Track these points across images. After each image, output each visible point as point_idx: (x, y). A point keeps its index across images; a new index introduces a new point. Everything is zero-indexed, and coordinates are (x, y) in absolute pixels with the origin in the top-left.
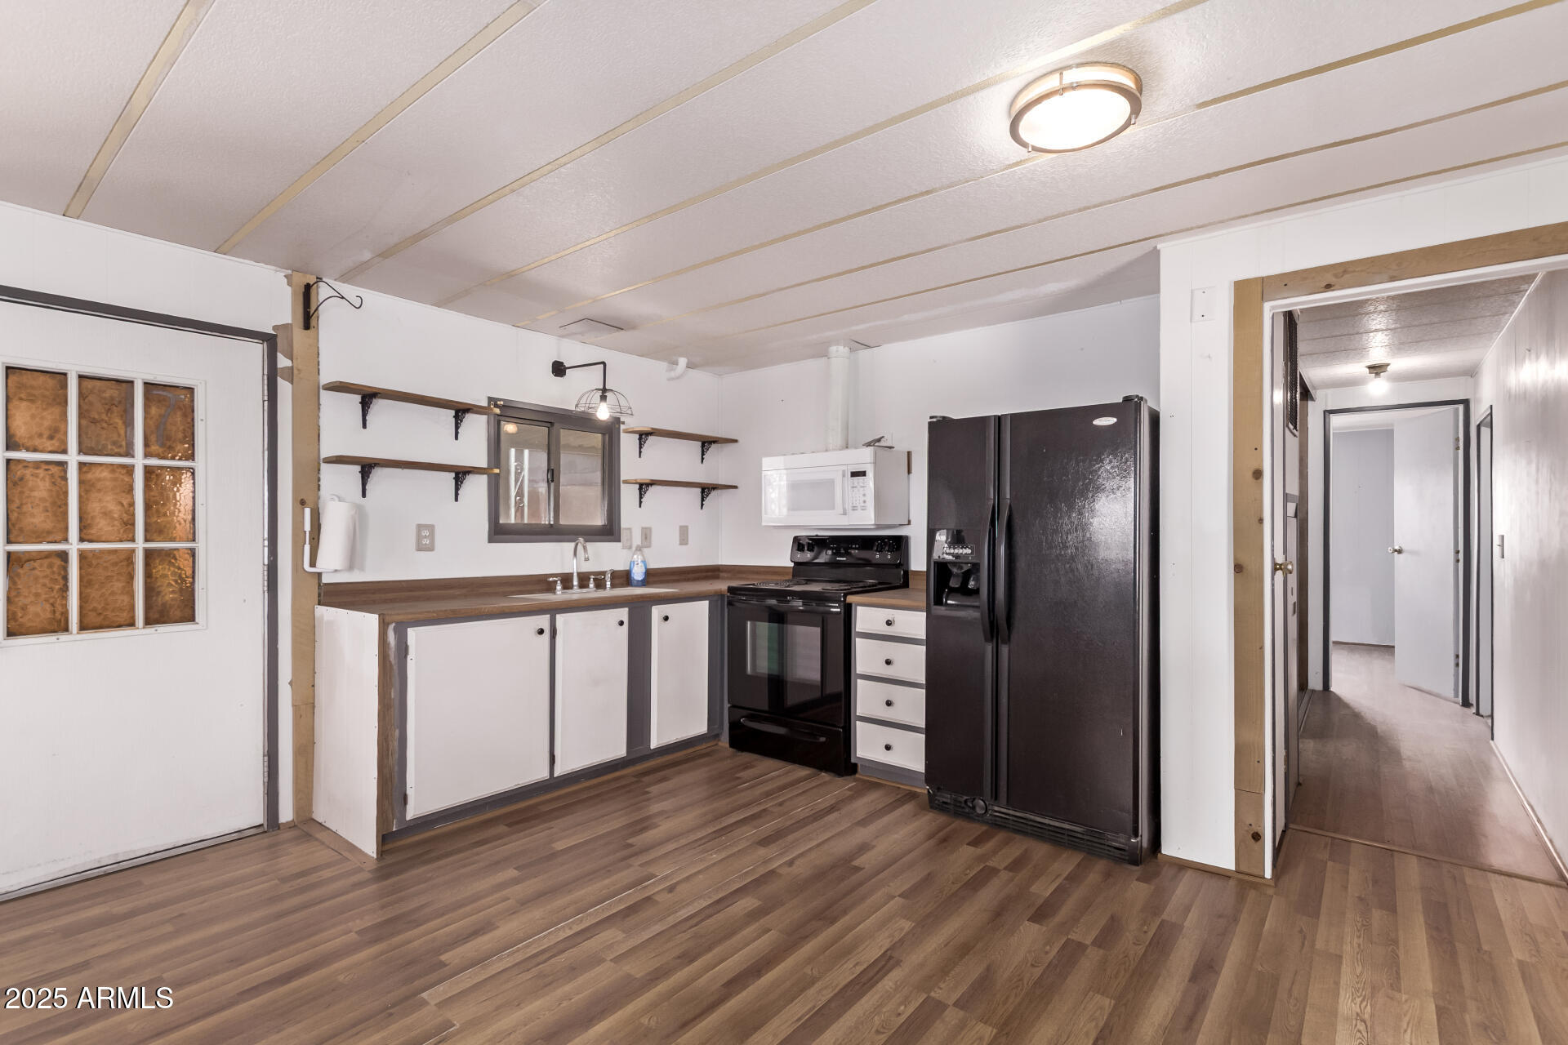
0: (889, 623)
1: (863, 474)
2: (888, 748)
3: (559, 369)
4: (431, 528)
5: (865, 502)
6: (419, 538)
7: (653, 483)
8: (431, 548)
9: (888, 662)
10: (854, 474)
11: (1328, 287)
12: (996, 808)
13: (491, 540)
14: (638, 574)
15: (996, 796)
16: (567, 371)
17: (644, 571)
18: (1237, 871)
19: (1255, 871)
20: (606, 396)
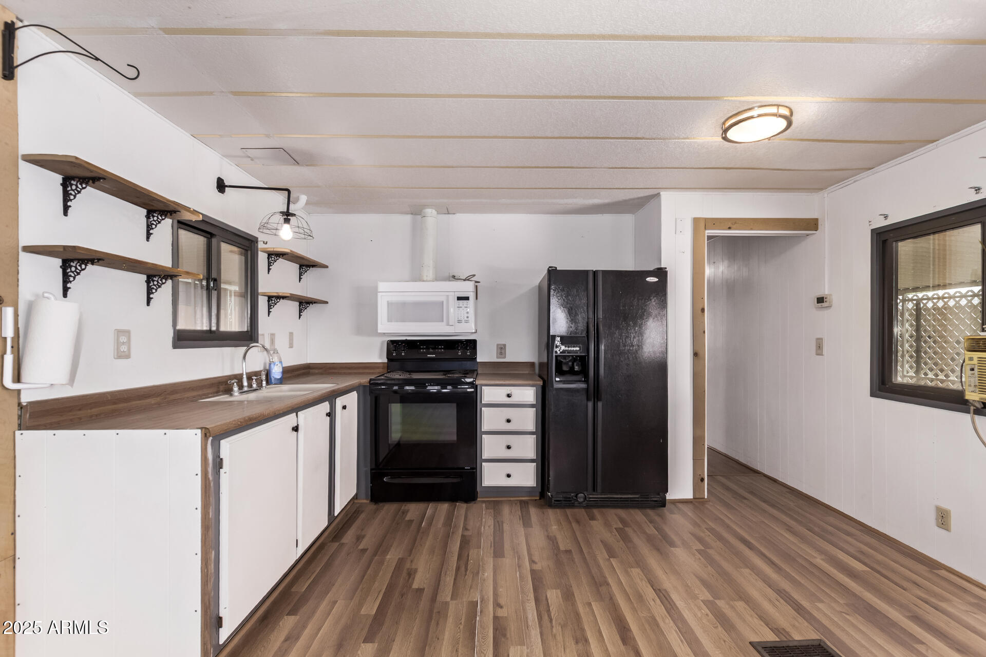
0: (509, 396)
1: (467, 298)
2: (509, 476)
3: (221, 186)
4: (127, 333)
5: (468, 317)
6: (118, 344)
7: (279, 297)
8: (128, 356)
9: (508, 421)
10: (459, 299)
11: (730, 228)
12: (591, 496)
13: (175, 346)
14: (277, 372)
15: (594, 489)
16: (226, 188)
17: (281, 370)
18: (694, 498)
19: (701, 497)
20: (289, 219)
